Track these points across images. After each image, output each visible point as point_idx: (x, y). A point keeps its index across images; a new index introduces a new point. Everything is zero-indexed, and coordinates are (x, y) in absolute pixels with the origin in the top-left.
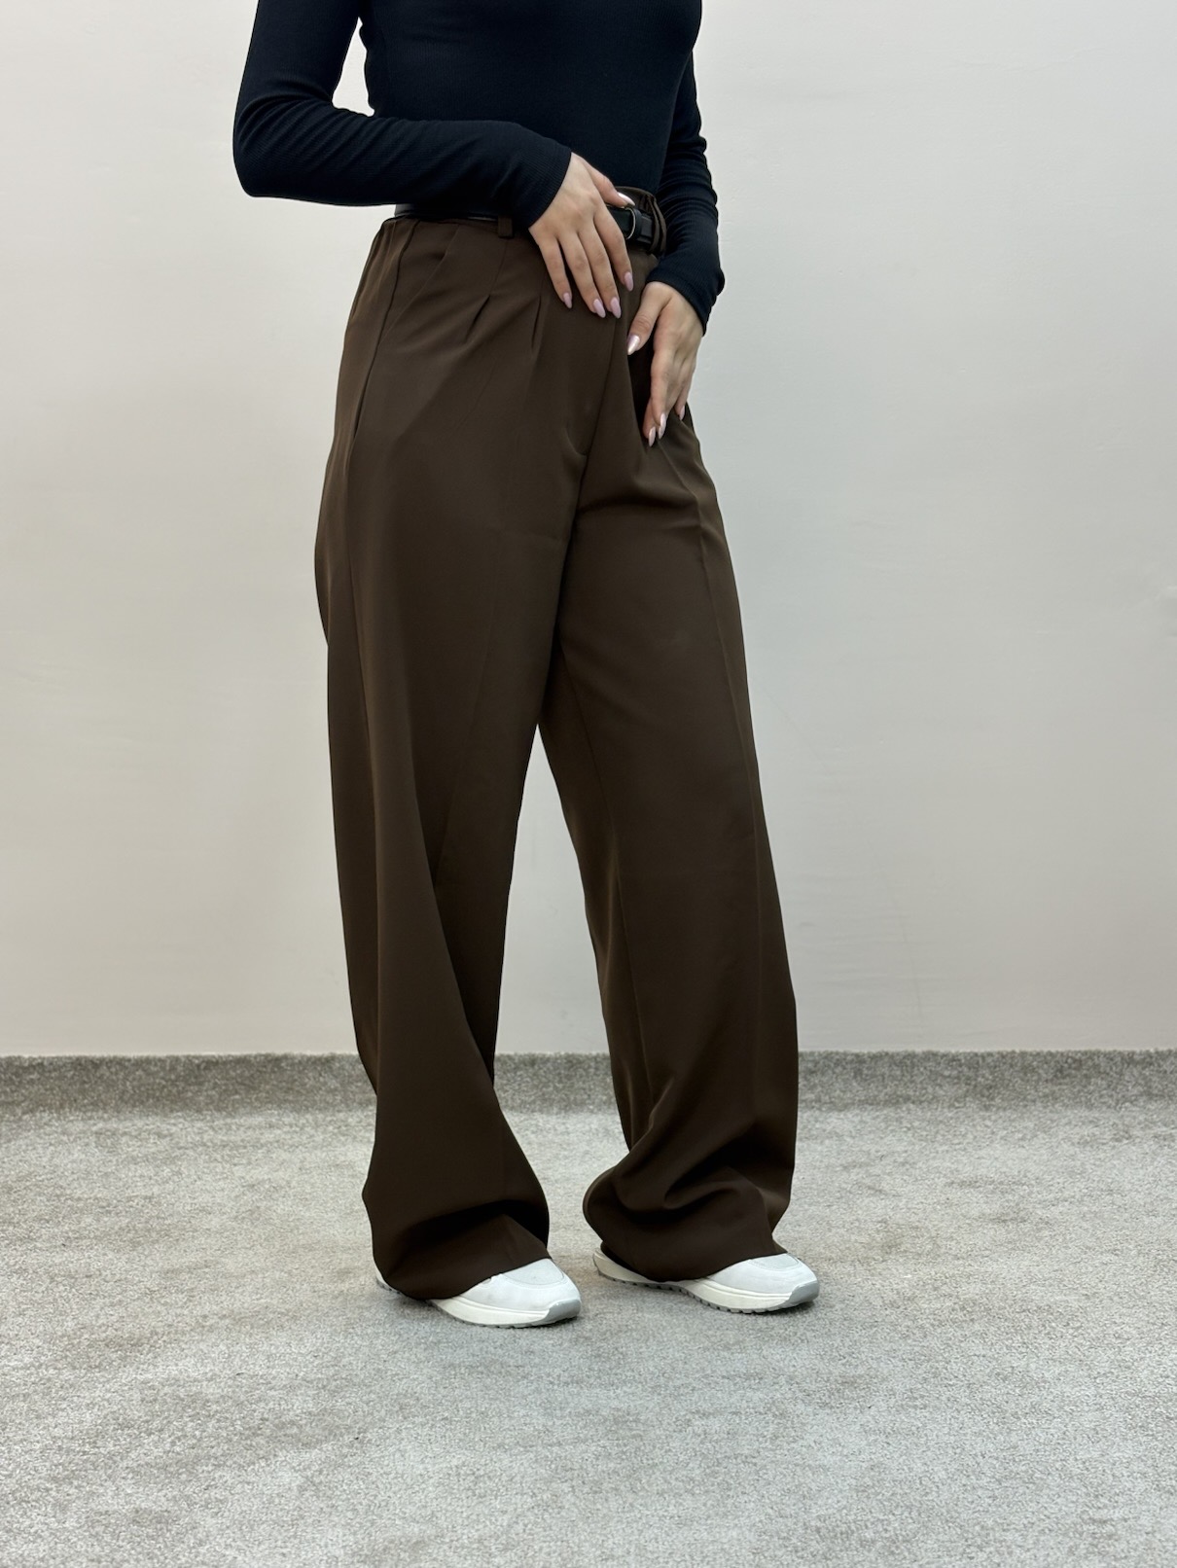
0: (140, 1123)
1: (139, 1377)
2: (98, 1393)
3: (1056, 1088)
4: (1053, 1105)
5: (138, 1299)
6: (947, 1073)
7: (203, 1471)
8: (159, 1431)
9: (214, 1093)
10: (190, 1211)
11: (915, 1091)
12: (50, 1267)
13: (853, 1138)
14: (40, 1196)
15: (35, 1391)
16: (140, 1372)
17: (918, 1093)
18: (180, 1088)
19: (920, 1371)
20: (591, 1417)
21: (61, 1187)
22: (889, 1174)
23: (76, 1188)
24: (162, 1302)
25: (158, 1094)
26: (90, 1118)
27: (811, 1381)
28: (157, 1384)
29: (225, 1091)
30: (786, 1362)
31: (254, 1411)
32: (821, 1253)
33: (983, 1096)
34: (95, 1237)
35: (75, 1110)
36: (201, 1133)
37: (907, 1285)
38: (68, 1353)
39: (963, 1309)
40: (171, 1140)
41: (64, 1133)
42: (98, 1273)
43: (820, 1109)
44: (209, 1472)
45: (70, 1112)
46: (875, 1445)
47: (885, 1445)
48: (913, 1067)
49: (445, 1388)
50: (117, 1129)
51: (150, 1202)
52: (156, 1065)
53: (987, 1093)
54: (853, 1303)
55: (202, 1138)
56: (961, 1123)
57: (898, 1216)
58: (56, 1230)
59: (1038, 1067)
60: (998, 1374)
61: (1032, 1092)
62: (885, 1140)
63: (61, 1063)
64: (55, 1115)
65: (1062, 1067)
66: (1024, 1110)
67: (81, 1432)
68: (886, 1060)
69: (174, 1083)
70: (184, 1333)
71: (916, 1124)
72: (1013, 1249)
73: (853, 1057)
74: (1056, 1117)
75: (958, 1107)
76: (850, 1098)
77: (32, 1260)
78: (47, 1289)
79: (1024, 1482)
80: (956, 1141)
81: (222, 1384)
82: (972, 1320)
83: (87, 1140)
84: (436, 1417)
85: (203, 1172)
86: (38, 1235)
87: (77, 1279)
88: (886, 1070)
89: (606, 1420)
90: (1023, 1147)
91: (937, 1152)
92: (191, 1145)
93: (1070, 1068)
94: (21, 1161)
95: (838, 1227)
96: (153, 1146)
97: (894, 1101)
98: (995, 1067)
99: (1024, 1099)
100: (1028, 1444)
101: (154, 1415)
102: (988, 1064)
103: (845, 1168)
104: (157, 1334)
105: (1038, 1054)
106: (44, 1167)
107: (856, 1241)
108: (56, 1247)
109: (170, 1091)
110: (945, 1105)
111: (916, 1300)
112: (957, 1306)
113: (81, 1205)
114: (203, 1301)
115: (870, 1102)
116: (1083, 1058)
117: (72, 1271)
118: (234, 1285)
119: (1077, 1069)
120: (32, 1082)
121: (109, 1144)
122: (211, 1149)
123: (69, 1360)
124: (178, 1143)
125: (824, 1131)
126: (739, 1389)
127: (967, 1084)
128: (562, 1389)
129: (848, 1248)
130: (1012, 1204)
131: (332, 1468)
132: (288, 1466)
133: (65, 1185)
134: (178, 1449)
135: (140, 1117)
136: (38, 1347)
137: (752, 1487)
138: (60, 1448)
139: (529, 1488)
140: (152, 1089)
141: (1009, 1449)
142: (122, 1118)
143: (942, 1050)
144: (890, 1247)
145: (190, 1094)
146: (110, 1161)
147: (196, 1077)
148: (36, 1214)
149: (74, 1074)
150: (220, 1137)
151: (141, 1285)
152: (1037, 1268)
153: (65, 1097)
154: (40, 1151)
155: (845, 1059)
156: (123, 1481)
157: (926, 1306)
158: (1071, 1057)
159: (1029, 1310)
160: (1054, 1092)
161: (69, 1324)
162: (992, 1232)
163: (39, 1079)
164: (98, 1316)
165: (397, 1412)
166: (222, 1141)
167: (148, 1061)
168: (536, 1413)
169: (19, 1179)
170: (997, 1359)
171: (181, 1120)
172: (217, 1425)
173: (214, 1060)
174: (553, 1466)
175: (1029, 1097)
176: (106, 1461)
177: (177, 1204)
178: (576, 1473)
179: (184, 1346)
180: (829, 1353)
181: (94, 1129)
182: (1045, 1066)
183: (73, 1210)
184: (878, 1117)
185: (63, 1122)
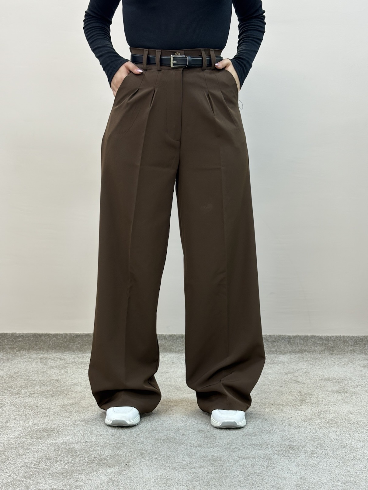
0: (54, 355)
1: (53, 442)
2: (40, 447)
3: (354, 348)
4: (353, 353)
5: (53, 414)
6: (318, 342)
7: (75, 476)
8: (60, 461)
9: (78, 345)
10: (70, 385)
11: (308, 348)
12: (25, 403)
13: (288, 363)
14: (21, 379)
15: (19, 446)
16: (54, 440)
17: (309, 349)
18: (68, 344)
19: (315, 444)
20: (205, 458)
21: (29, 376)
22: (301, 376)
23: (33, 377)
24: (61, 416)
25: (60, 346)
26: (38, 353)
27: (279, 447)
28: (59, 444)
29: (82, 345)
30: (270, 440)
31: (92, 454)
32: (279, 403)
33: (330, 350)
34: (40, 393)
35: (34, 350)
36: (74, 358)
37: (309, 414)
38: (30, 433)
39: (328, 422)
40: (65, 361)
41: (30, 358)
42: (40, 405)
43: (276, 354)
44: (77, 476)
45: (32, 351)
46: (302, 470)
47: (305, 470)
48: (307, 340)
49: (156, 447)
50: (47, 357)
51: (58, 381)
52: (60, 336)
53: (332, 349)
54: (291, 420)
55: (75, 360)
56: (324, 359)
57: (305, 390)
58: (27, 391)
59: (348, 341)
60: (342, 446)
61: (347, 349)
62: (299, 364)
63: (29, 335)
64: (27, 352)
65: (357, 341)
66: (344, 355)
67: (34, 461)
68: (299, 338)
69: (65, 342)
70: (68, 427)
71: (309, 359)
72: (343, 402)
73: (288, 337)
74: (355, 357)
75: (322, 354)
76: (286, 350)
77: (19, 401)
78: (23, 411)
79: (353, 484)
80: (322, 365)
81: (81, 445)
82: (332, 427)
83: (37, 361)
84: (153, 458)
85: (75, 372)
86: (21, 392)
87: (33, 407)
88: (298, 341)
89: (210, 460)
90: (344, 367)
91: (316, 369)
92: (71, 363)
93: (359, 341)
94: (16, 367)
95: (285, 394)
96: (59, 362)
97: (301, 351)
98: (334, 341)
99: (344, 351)
100: (353, 470)
101: (59, 455)
102: (332, 340)
103: (286, 374)
104: (59, 427)
105: (349, 337)
106: (23, 369)
107: (291, 399)
108: (26, 396)
109: (64, 345)
110: (318, 353)
111: (312, 419)
112: (326, 422)
113: (35, 382)
114: (75, 416)
115: (293, 351)
116: (364, 338)
117: (32, 405)
118: (85, 410)
119: (362, 342)
120: (20, 341)
121: (44, 362)
122: (77, 364)
123: (30, 435)
124: (67, 362)
125: (278, 361)
126: (255, 449)
127: (325, 346)
128: (195, 449)
129: (288, 401)
130: (342, 387)
131: (118, 475)
132: (103, 474)
133: (29, 375)
134: (66, 467)
135: (55, 353)
136: (20, 431)
137: (261, 485)
138: (27, 466)
139: (185, 483)
140: (59, 344)
141: (347, 472)
142: (49, 353)
143: (317, 335)
144: (302, 401)
145: (71, 346)
146: (45, 368)
147: (73, 340)
148: (20, 385)
149: (33, 339)
150: (80, 360)
151: (55, 410)
152: (352, 409)
153: (30, 346)
154: (22, 364)
155: (285, 337)
156: (48, 478)
157: (316, 421)
158: (360, 338)
159: (350, 423)
160: (354, 349)
161: (31, 423)
162: (336, 396)
163: (22, 340)
164: (40, 420)
165: (140, 455)
166: (81, 361)
167: (57, 335)
168: (186, 457)
169: (15, 373)
170: (341, 440)
171: (68, 354)
172: (79, 459)
173: (79, 335)
174: (193, 476)
175: (346, 351)
176: (42, 471)
177: (66, 382)
178: (201, 478)
179: (68, 431)
180: (284, 437)
181: (40, 357)
182: (351, 341)
183: (32, 384)
184: (296, 357)
185: (30, 354)
